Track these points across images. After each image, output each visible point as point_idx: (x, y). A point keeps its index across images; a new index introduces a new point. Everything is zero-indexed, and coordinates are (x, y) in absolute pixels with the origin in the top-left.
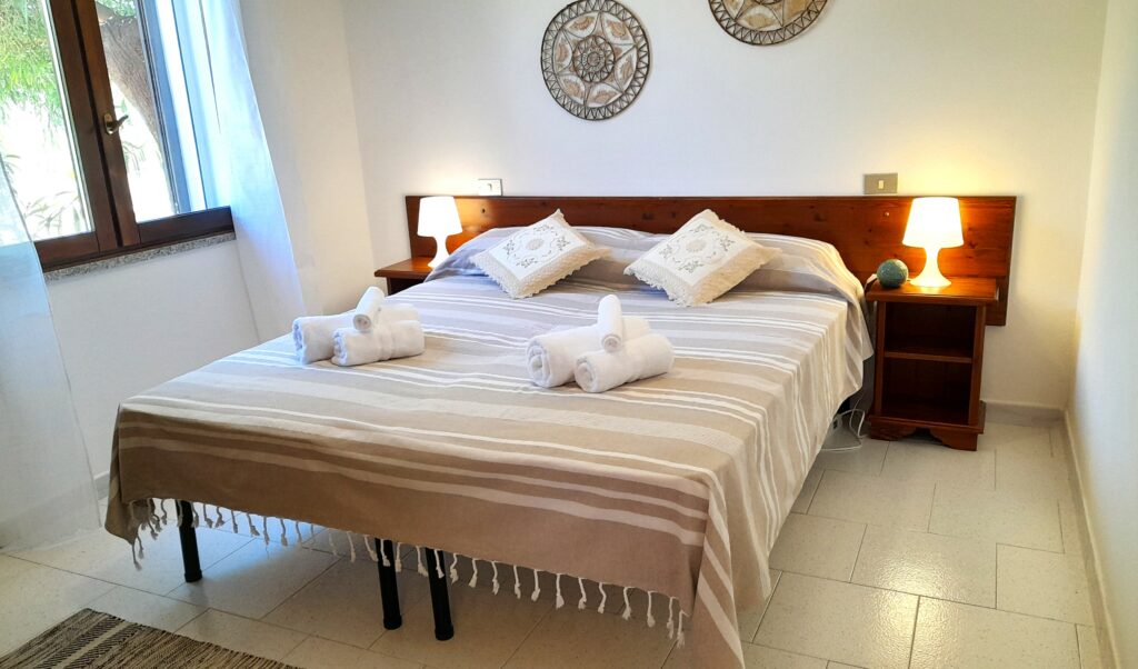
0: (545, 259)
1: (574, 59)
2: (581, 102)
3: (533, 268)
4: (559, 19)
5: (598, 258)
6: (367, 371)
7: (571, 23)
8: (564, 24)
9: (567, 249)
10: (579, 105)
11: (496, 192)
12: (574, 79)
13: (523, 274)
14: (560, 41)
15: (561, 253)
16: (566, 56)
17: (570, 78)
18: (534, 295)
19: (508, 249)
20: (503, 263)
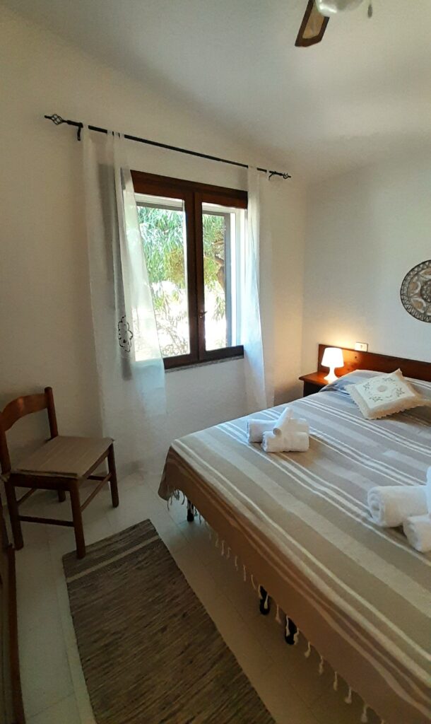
0: (388, 399)
1: (421, 290)
2: (423, 312)
3: (379, 403)
4: (416, 269)
5: (422, 405)
6: (275, 460)
7: (423, 271)
8: (418, 272)
9: (402, 396)
10: (421, 314)
11: (364, 349)
12: (421, 300)
13: (373, 405)
14: (414, 280)
15: (399, 398)
16: (417, 288)
17: (417, 299)
18: (378, 419)
19: (366, 387)
20: (362, 394)
